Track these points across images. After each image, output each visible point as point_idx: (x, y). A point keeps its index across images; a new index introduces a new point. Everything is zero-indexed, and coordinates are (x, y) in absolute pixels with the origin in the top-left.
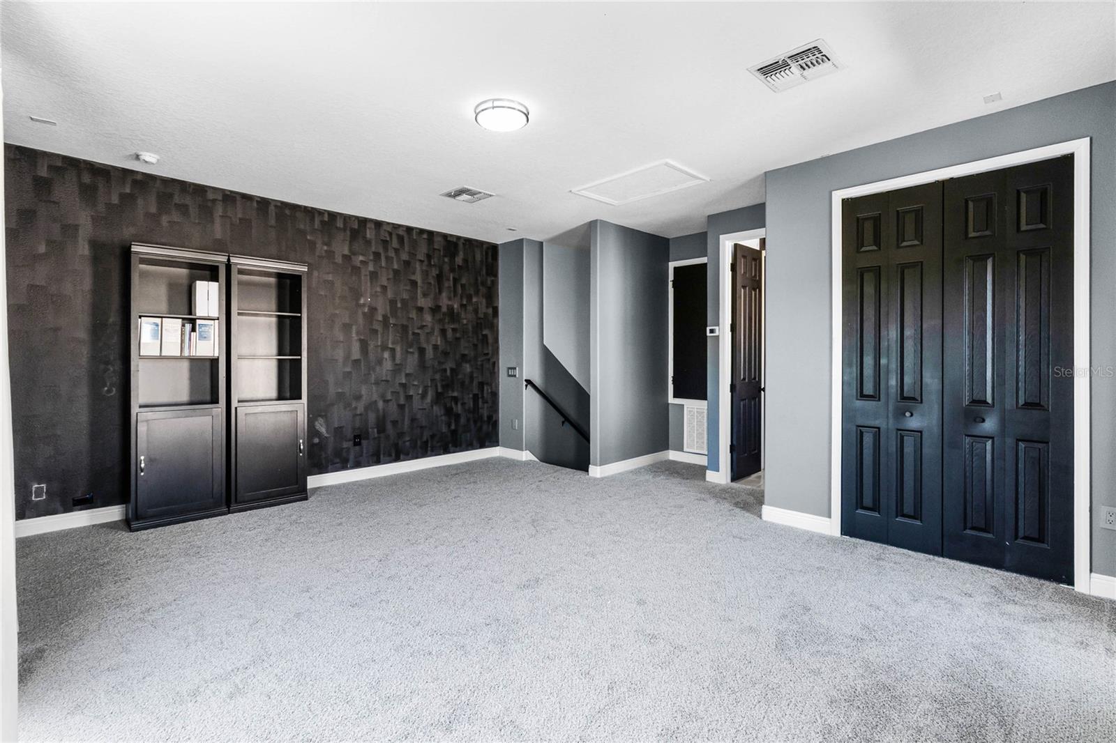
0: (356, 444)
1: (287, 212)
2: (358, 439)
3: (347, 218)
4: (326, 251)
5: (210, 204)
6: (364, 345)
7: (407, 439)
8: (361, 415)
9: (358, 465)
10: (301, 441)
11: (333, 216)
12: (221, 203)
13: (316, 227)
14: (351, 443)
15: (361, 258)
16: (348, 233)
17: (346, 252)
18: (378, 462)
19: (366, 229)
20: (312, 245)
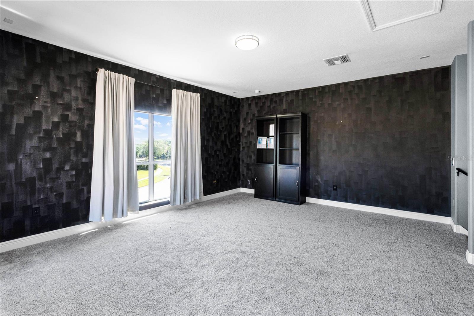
0: (334, 190)
1: (306, 92)
2: (335, 188)
3: (330, 87)
4: (321, 104)
5: (282, 98)
6: (338, 144)
7: (364, 193)
8: (336, 176)
9: (335, 199)
10: (297, 181)
11: (323, 87)
12: (285, 97)
13: (317, 95)
14: (332, 189)
15: (337, 103)
16: (331, 93)
17: (330, 102)
18: (346, 201)
19: (339, 89)
20: (315, 102)
